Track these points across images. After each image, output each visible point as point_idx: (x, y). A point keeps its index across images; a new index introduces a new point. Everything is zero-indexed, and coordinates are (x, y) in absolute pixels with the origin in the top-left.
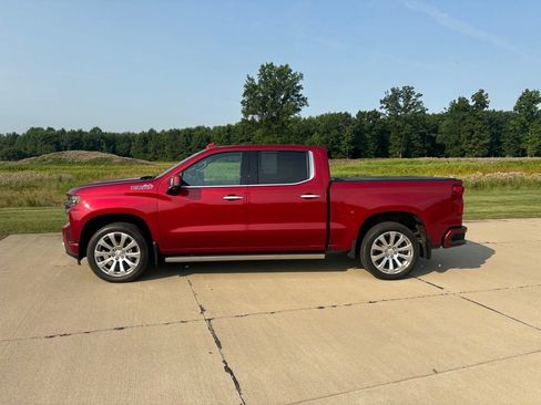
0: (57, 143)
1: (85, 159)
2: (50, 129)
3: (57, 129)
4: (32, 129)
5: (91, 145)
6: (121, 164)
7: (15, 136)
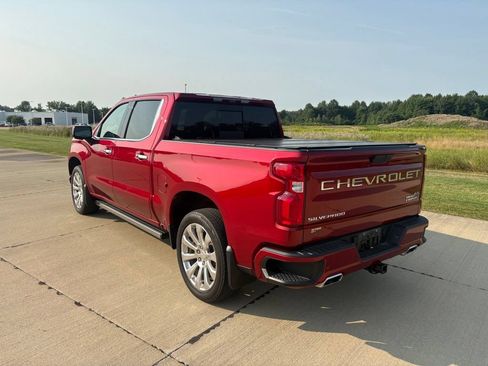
0: (432, 108)
1: (442, 122)
2: (428, 95)
3: (434, 94)
4: (414, 96)
5: (464, 108)
6: (477, 127)
7: (399, 102)
